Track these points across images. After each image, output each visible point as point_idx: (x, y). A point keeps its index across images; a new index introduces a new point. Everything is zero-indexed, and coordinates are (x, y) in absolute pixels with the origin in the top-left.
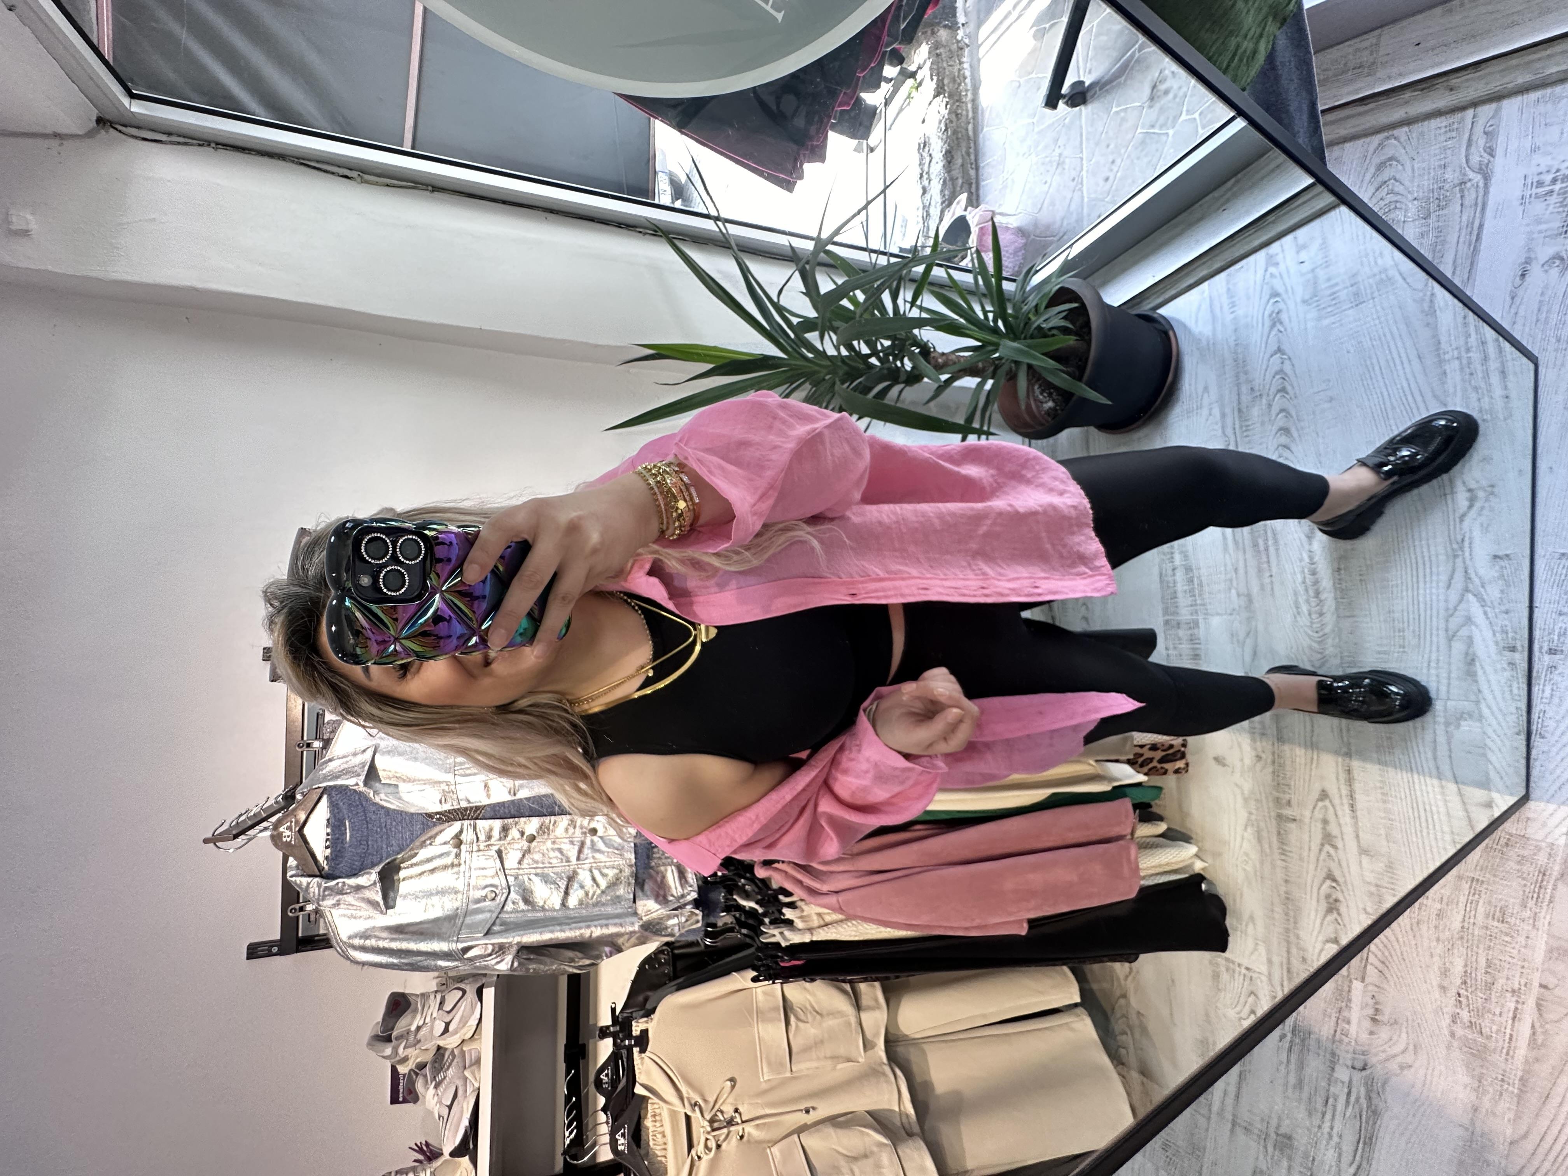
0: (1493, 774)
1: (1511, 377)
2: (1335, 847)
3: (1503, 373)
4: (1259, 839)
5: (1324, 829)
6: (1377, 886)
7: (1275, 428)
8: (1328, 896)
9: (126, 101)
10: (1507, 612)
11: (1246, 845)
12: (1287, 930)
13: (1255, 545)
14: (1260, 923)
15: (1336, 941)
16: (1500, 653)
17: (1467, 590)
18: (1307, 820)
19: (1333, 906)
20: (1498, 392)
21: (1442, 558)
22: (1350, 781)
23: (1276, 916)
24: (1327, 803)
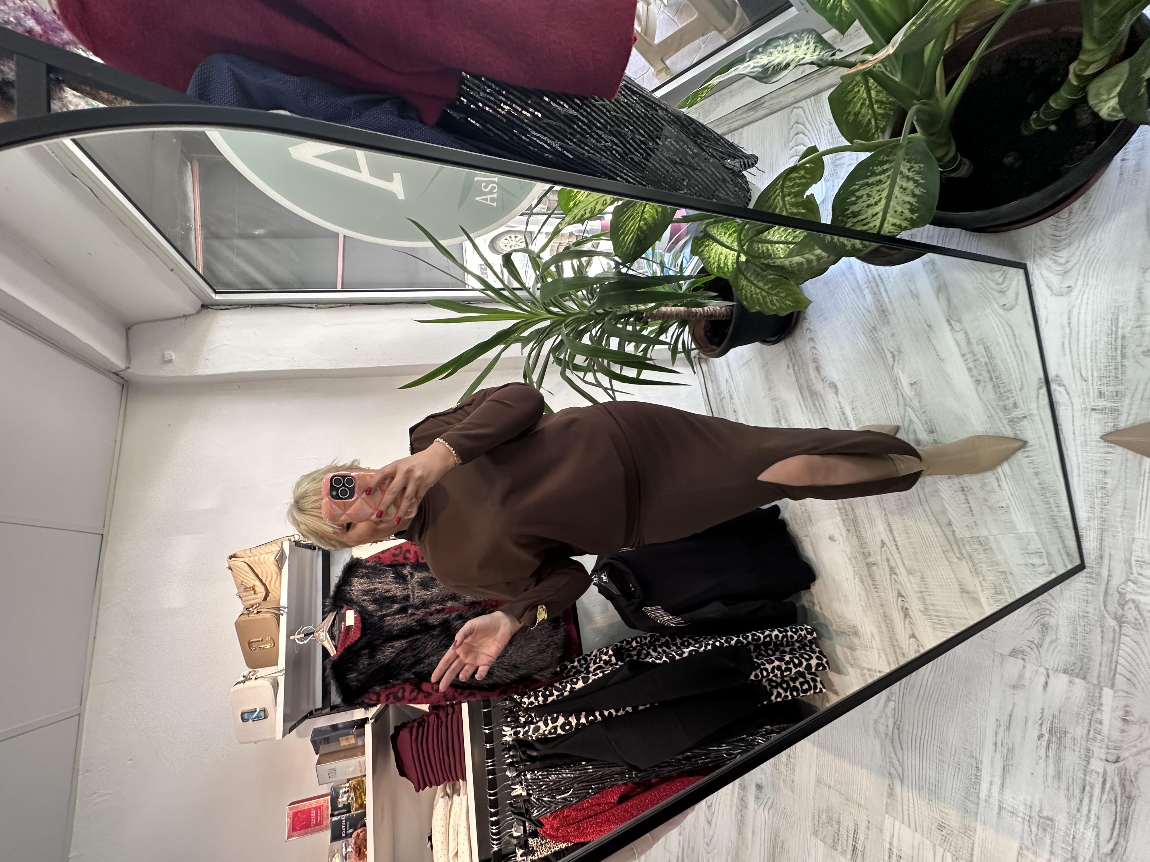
0: (947, 506)
1: (890, 292)
2: (896, 574)
3: (886, 290)
4: (863, 582)
5: (889, 565)
6: (921, 592)
7: (807, 339)
8: (902, 608)
9: (213, 295)
10: (924, 412)
11: (858, 589)
12: (891, 637)
13: (815, 405)
14: (877, 637)
15: (913, 636)
16: (928, 436)
17: (906, 405)
18: (880, 562)
19: (906, 613)
20: (887, 301)
21: (891, 391)
22: (891, 531)
23: (884, 630)
24: (885, 548)
